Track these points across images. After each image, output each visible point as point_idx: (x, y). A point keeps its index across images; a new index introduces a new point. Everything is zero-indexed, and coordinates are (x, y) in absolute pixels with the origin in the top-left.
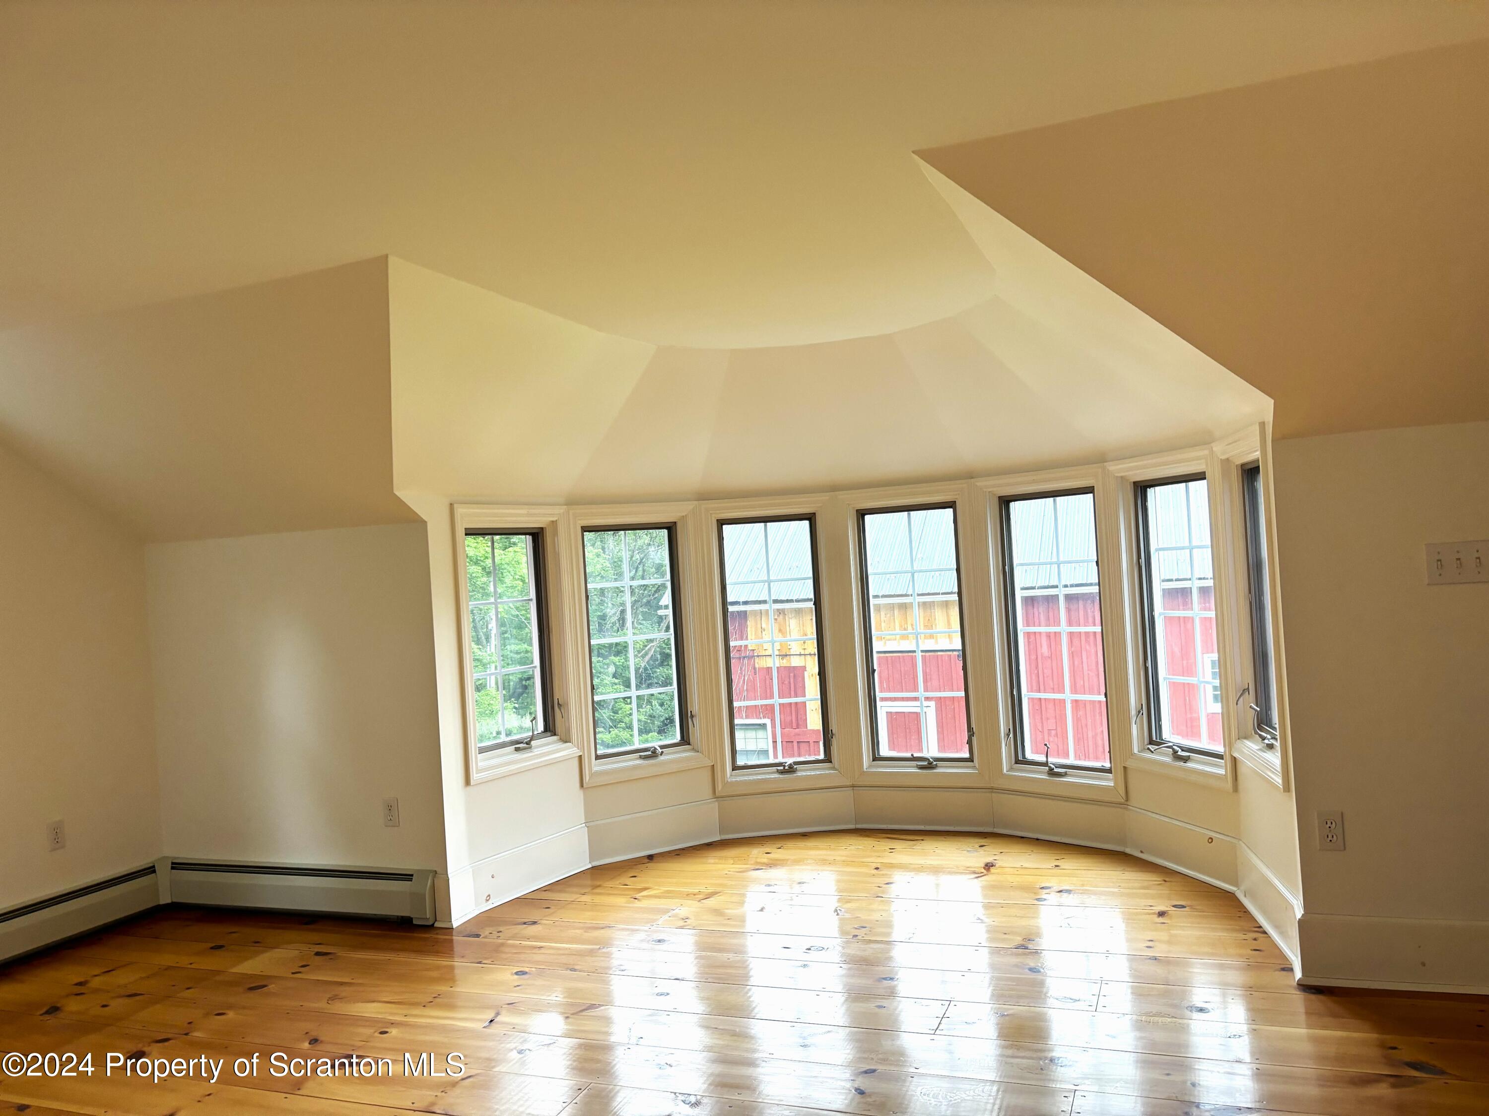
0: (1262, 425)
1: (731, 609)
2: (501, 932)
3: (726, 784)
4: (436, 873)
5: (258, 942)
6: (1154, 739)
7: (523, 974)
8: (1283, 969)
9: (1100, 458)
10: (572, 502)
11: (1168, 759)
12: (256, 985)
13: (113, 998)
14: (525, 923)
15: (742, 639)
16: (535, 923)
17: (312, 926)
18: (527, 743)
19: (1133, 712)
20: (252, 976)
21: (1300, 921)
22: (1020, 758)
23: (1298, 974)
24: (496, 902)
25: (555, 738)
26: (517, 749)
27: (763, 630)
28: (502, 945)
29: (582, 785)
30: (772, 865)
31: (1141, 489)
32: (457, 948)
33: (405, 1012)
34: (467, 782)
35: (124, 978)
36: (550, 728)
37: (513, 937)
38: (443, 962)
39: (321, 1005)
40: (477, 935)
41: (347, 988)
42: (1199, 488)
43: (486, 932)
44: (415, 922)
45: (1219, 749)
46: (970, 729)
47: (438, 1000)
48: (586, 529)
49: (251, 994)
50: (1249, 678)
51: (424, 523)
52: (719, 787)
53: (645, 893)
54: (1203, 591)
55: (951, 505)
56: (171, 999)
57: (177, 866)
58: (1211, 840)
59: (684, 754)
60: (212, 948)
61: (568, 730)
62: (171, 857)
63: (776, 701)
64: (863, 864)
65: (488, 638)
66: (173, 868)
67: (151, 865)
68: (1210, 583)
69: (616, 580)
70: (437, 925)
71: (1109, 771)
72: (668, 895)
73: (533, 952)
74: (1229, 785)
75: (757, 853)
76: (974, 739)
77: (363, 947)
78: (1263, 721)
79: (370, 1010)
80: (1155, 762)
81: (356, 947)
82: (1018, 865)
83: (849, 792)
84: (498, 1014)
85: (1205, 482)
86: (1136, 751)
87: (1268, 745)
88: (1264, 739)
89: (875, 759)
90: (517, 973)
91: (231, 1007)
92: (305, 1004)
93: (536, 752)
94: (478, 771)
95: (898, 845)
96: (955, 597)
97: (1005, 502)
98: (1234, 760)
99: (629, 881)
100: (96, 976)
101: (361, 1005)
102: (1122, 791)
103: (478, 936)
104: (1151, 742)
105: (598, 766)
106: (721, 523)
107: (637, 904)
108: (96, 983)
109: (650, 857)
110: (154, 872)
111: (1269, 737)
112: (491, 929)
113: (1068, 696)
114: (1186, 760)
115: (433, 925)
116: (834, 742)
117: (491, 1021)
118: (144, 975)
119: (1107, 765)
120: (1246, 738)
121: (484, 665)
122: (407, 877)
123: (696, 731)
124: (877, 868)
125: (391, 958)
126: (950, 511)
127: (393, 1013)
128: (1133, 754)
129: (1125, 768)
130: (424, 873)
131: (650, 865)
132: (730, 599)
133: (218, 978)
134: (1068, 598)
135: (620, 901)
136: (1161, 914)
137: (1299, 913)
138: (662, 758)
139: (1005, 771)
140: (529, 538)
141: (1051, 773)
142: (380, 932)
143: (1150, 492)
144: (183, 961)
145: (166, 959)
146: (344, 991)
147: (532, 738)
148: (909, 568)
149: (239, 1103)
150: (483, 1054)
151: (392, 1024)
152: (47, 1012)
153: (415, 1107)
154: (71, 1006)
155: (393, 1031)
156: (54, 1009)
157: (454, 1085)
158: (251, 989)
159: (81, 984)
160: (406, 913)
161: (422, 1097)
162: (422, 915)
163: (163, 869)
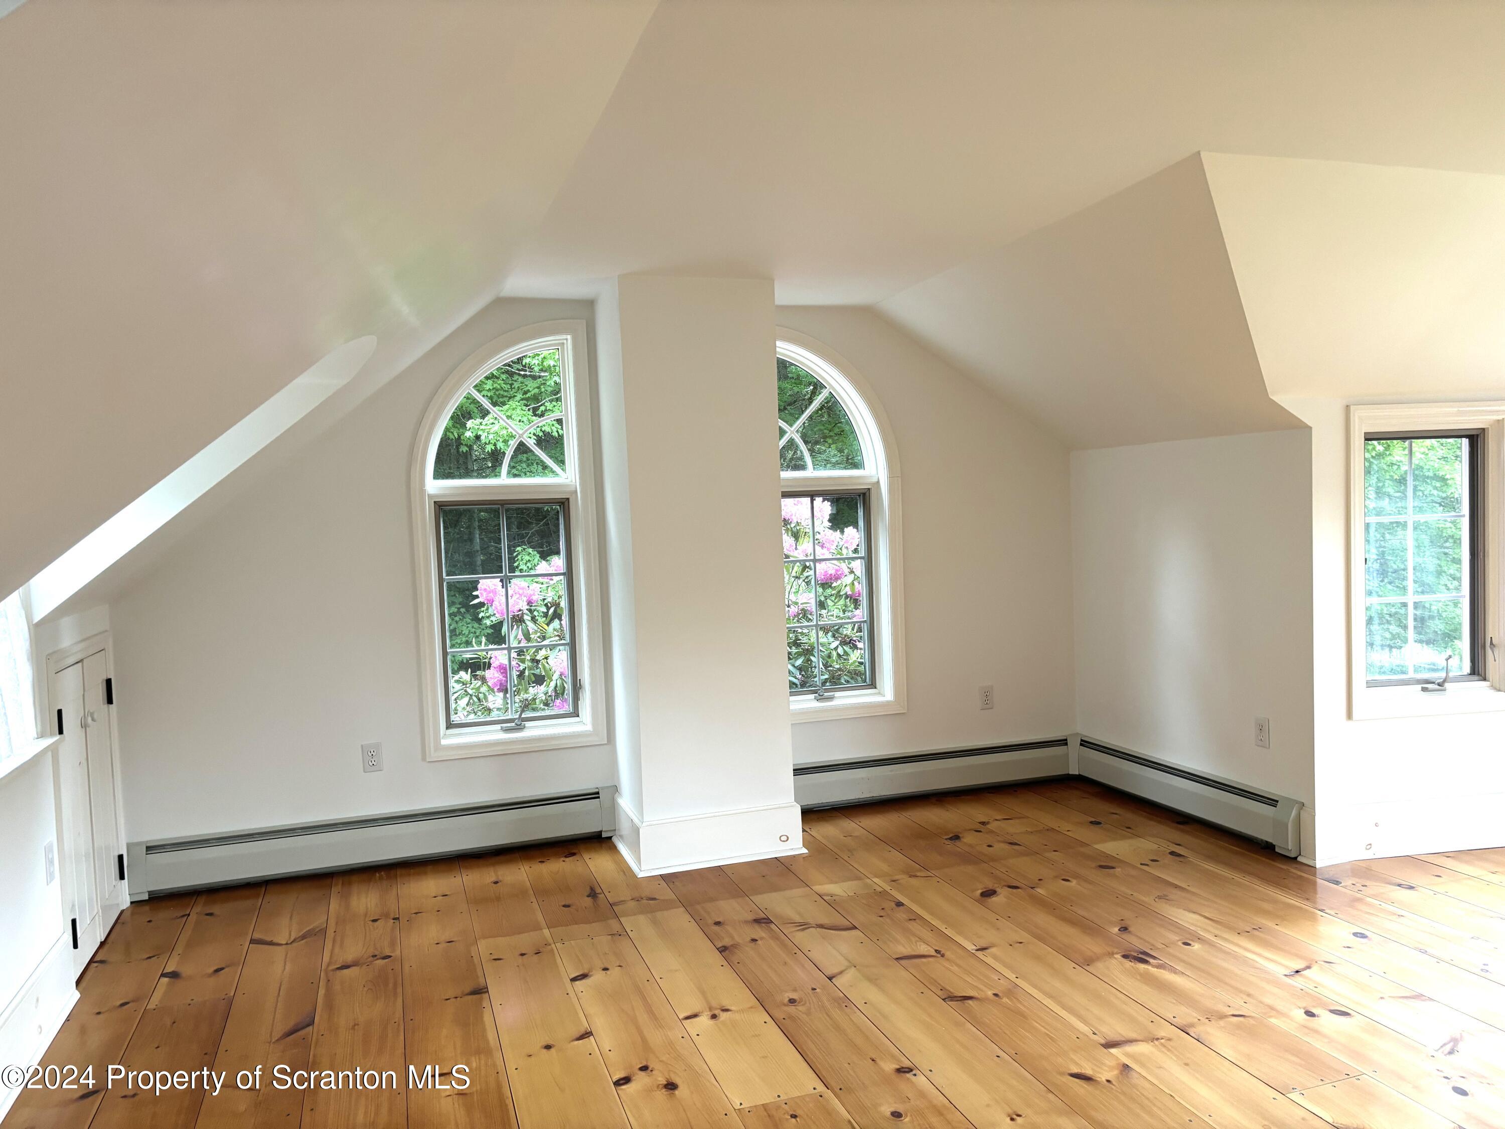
2: (1366, 886)
4: (1303, 805)
5: (1129, 828)
7: (1362, 937)
12: (1106, 865)
13: (999, 841)
14: (1399, 885)
16: (1412, 888)
17: (1181, 826)
18: (1440, 685)
20: (1108, 856)
26: (1423, 689)
33: (1217, 932)
34: (1349, 716)
35: (1014, 828)
37: (1374, 896)
38: (1284, 898)
39: (1149, 899)
40: (1337, 881)
41: (1179, 893)
43: (1347, 882)
44: (1277, 850)
47: (1256, 933)
49: (1099, 872)
51: (1306, 430)
56: (1038, 855)
57: (1084, 743)
60: (1091, 822)
62: (1081, 734)
66: (1081, 745)
67: (1065, 738)
70: (1300, 859)
73: (1390, 918)
77: (1216, 859)
79: (1188, 919)
81: (1210, 858)
84: (1309, 967)
90: (1355, 934)
91: (1077, 876)
92: (1135, 894)
93: (1450, 695)
94: (1362, 705)
100: (997, 820)
101: (1181, 911)
103: (1337, 883)
108: (993, 826)
110: (1066, 744)
112: (1357, 880)
115: (1296, 858)
117: (1297, 972)
118: (1029, 830)
122: (1272, 802)
125: (1234, 877)
127: (1206, 930)
130: (1292, 802)
133: (1082, 849)
140: (1466, 442)
142: (1240, 850)
144: (1066, 826)
145: (1053, 821)
146: (1175, 894)
147: (1451, 680)
149: (1038, 958)
150: (1268, 1000)
151: (1200, 939)
152: (951, 839)
153: (1174, 1021)
154: (969, 839)
155: (1196, 946)
156: (956, 838)
157: (1222, 1017)
158: (1101, 867)
159: (983, 823)
160: (1270, 840)
161: (1185, 1014)
162: (1288, 846)
163: (1074, 744)
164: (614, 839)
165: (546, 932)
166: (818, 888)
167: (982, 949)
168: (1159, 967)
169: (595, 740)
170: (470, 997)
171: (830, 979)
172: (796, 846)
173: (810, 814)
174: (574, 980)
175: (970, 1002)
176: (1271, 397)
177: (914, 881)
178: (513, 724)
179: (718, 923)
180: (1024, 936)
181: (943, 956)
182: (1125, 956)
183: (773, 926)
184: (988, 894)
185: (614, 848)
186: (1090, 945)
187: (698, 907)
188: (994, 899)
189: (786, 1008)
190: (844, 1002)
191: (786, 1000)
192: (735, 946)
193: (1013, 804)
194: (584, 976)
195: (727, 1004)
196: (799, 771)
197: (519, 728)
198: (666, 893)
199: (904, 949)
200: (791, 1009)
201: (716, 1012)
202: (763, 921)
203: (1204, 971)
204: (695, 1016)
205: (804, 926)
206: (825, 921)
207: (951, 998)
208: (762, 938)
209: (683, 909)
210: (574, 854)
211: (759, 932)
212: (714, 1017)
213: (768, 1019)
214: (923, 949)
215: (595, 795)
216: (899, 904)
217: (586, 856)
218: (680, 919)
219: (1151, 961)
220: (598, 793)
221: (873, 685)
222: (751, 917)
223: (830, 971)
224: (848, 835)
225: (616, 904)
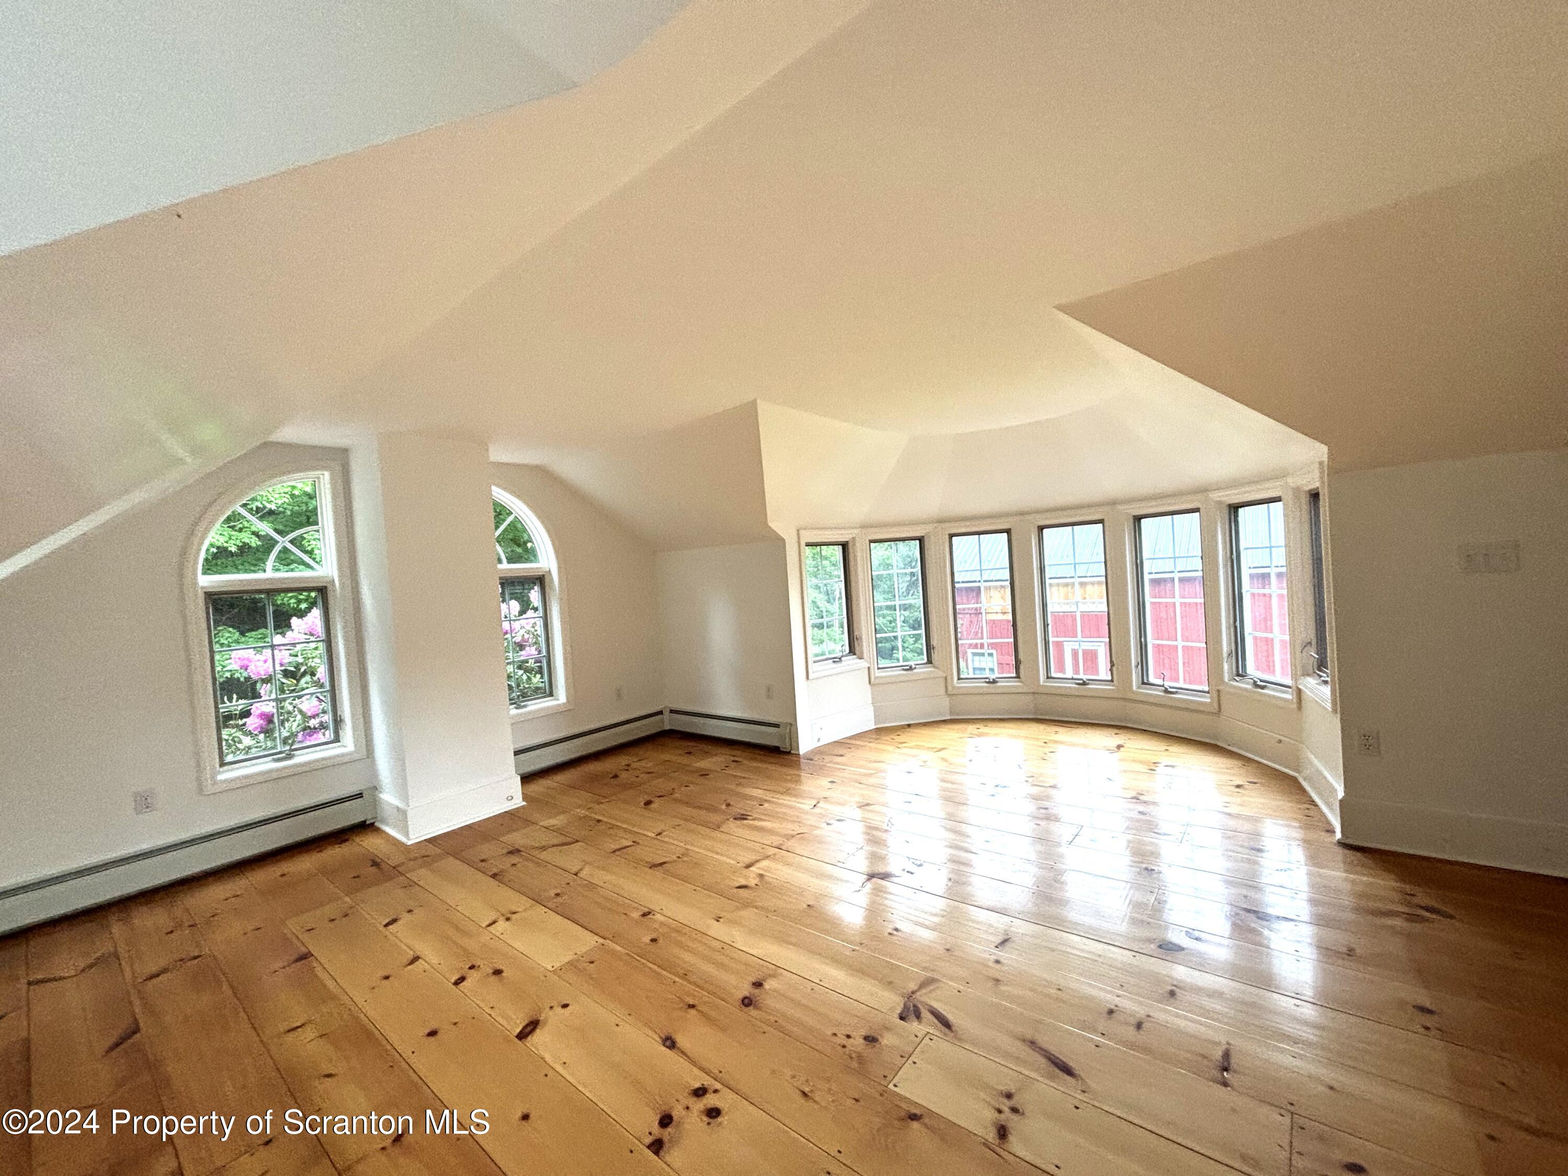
0: (1321, 463)
1: (957, 585)
2: (825, 759)
3: (953, 687)
4: (791, 726)
5: (707, 752)
6: (1241, 672)
7: (833, 783)
8: (1328, 831)
9: (1203, 490)
10: (863, 526)
11: (1249, 687)
12: (704, 773)
13: (641, 773)
14: (836, 755)
15: (977, 603)
16: (842, 756)
18: (840, 659)
19: (1225, 655)
20: (703, 769)
21: (1341, 801)
22: (1145, 681)
23: (1338, 835)
24: (822, 743)
25: (855, 656)
26: (834, 662)
27: (991, 597)
28: (824, 766)
29: (870, 683)
30: (979, 735)
31: (1234, 509)
32: (803, 766)
33: (772, 796)
34: (808, 678)
35: (648, 765)
36: (852, 651)
37: (830, 762)
38: (792, 771)
39: (733, 787)
41: (746, 780)
42: (1277, 507)
43: (816, 758)
44: (781, 750)
45: (1289, 682)
46: (1111, 662)
47: (790, 792)
48: (871, 541)
49: (702, 778)
50: (1312, 635)
51: (783, 540)
52: (950, 688)
53: (904, 745)
54: (1279, 575)
55: (1101, 521)
56: (666, 776)
57: (672, 711)
58: (1280, 741)
59: (929, 669)
61: (862, 652)
62: (669, 707)
63: (986, 641)
64: (1038, 739)
65: (834, 600)
66: (671, 713)
67: (661, 710)
68: (1284, 570)
69: (904, 568)
70: (792, 752)
71: (1208, 692)
72: (918, 747)
73: (840, 771)
74: (1295, 706)
75: (971, 728)
76: (1114, 669)
77: (755, 759)
78: (1322, 664)
79: (756, 792)
80: (1240, 688)
82: (1140, 747)
83: (1030, 697)
84: (818, 802)
85: (1281, 503)
86: (1226, 680)
87: (1323, 681)
88: (1321, 676)
89: (1048, 678)
90: (830, 782)
91: (692, 783)
92: (726, 786)
93: (844, 663)
94: (813, 672)
95: (1061, 730)
96: (1103, 579)
97: (1138, 519)
98: (1299, 691)
99: (896, 737)
100: (635, 762)
101: (752, 789)
102: (1216, 705)
103: (811, 760)
104: (1238, 675)
105: (879, 674)
106: (951, 536)
107: (898, 750)
108: (634, 765)
109: (909, 726)
110: (662, 714)
111: (1325, 675)
112: (819, 757)
113: (1180, 643)
114: (1263, 688)
115: (790, 752)
116: (1022, 667)
117: (815, 806)
118: (655, 763)
119: (1206, 689)
120: (1309, 675)
121: (832, 614)
122: (777, 726)
123: (935, 657)
124: (1045, 743)
125: (768, 767)
126: (1101, 525)
127: (766, 795)
128: (1223, 682)
129: (1219, 691)
130: (786, 725)
131: (908, 729)
132: (956, 580)
133: (688, 768)
134: (1181, 580)
135: (890, 748)
136: (1238, 786)
137: (1341, 794)
138: (915, 671)
139: (1134, 688)
140: (840, 547)
141: (1166, 691)
142: (764, 753)
143: (1241, 511)
144: (674, 758)
145: (666, 756)
146: (744, 781)
147: (842, 656)
148: (1073, 562)
149: (692, 831)
150: (809, 822)
151: (766, 801)
152: (613, 777)
153: (773, 845)
154: (624, 775)
155: (766, 805)
156: (616, 776)
157: (793, 836)
158: (701, 775)
159: (628, 765)
160: (777, 744)
161: (777, 840)
162: (785, 746)
163: (666, 713)
164: (376, 824)
165: (347, 899)
166: (541, 823)
167: (659, 834)
168: (754, 820)
169: (357, 756)
170: (299, 964)
171: (576, 875)
172: (518, 802)
173: (527, 779)
174: (386, 925)
175: (666, 865)
176: (770, 524)
177: (603, 806)
178: (283, 755)
179: (482, 861)
180: (678, 821)
181: (638, 843)
182: (735, 819)
183: (522, 853)
184: (648, 803)
185: (378, 830)
186: (715, 818)
187: (463, 853)
188: (653, 806)
189: (555, 900)
190: (592, 886)
191: (553, 895)
192: (502, 871)
193: (641, 751)
194: (394, 921)
195: (514, 908)
196: (517, 753)
197: (289, 756)
198: (433, 850)
199: (614, 847)
200: (559, 899)
201: (509, 915)
202: (514, 852)
203: (773, 816)
204: (494, 922)
205: (543, 848)
206: (555, 841)
207: (654, 866)
208: (519, 862)
209: (451, 859)
210: (346, 840)
211: (515, 859)
212: (508, 919)
213: (546, 910)
214: (626, 843)
215: (360, 795)
216: (599, 821)
217: (357, 839)
218: (452, 864)
219: (749, 817)
220: (361, 794)
221: (551, 695)
222: (505, 851)
223: (575, 870)
224: (549, 788)
225: (399, 865)
